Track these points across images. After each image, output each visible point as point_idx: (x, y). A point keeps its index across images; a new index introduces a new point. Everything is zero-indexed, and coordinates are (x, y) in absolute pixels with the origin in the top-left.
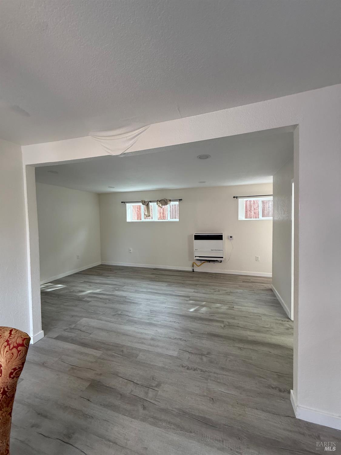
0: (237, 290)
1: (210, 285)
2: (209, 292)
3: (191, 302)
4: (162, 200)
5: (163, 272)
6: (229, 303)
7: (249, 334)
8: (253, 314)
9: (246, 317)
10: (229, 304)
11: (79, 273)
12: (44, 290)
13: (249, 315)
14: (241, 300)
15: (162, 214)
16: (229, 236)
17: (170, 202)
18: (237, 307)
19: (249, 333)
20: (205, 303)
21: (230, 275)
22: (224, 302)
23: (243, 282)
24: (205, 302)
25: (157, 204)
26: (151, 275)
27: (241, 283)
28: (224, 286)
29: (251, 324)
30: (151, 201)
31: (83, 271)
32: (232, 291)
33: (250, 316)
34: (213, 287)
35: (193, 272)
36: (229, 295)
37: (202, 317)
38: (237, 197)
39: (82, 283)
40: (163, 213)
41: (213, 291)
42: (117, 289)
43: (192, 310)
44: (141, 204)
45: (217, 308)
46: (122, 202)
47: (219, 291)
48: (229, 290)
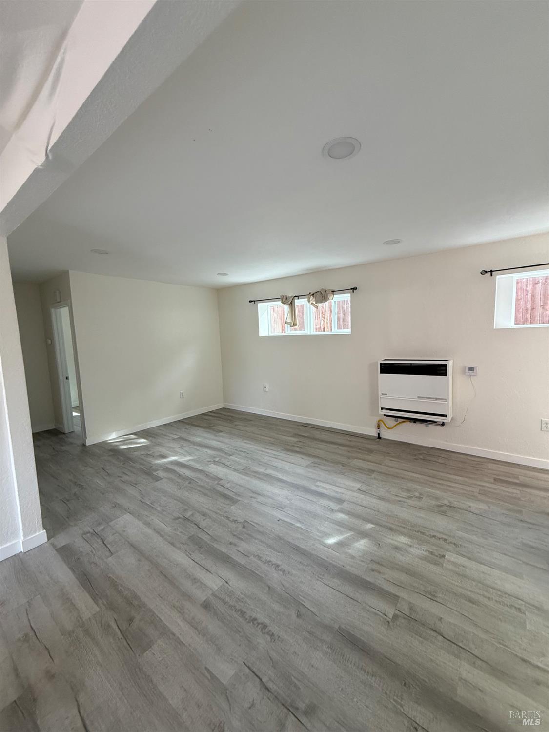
0: (471, 504)
1: (403, 478)
2: (394, 498)
3: (340, 516)
4: (318, 292)
5: (317, 434)
6: (433, 540)
7: (464, 675)
8: (500, 596)
9: (471, 601)
10: (433, 544)
11: (182, 421)
12: (118, 446)
13: (484, 596)
14: (474, 538)
15: (341, 320)
16: (465, 368)
17: (334, 295)
18: (452, 559)
19: (465, 670)
20: (370, 526)
21: (465, 457)
22: (423, 534)
23: (495, 479)
24: (372, 523)
25: (309, 301)
26: (291, 436)
27: (487, 485)
28: (438, 486)
29: (483, 636)
30: (298, 296)
31: (191, 418)
32: (456, 504)
33: (486, 601)
34: (410, 484)
35: (378, 440)
36: (443, 513)
37: (348, 568)
38: (491, 271)
39: (174, 439)
40: (343, 319)
41: (404, 494)
42: (217, 459)
43: (331, 541)
44: (279, 303)
45: (397, 548)
46: (251, 301)
47: (420, 498)
48: (447, 498)
